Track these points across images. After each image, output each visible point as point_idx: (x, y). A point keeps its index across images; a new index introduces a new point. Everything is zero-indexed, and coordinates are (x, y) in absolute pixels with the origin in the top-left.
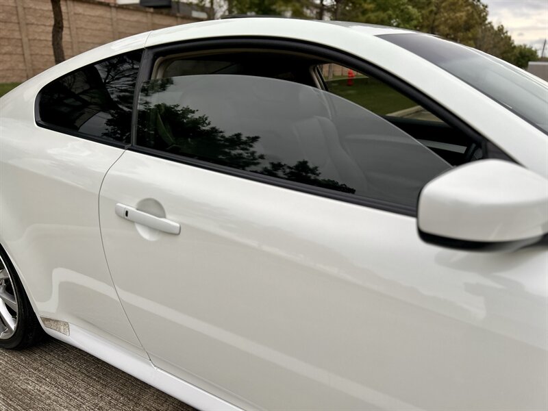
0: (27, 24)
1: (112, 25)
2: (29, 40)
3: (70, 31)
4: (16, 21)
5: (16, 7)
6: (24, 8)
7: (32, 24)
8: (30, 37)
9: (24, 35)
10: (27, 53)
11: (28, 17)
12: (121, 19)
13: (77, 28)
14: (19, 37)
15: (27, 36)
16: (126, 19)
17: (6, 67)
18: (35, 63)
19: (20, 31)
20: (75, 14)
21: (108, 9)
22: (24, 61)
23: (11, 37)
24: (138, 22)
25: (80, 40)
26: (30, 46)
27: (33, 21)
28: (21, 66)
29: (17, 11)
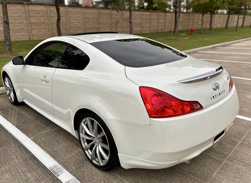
0: (51, 17)
1: (83, 15)
2: (51, 23)
3: (67, 19)
4: (47, 16)
5: (47, 11)
6: (50, 11)
7: (53, 17)
8: (52, 22)
9: (49, 21)
10: (50, 28)
11: (51, 14)
12: (86, 12)
13: (69, 17)
14: (48, 22)
15: (51, 21)
16: (88, 12)
17: (43, 33)
18: (53, 31)
19: (48, 19)
20: (69, 12)
21: (81, 8)
22: (49, 31)
23: (45, 22)
24: (93, 12)
25: (70, 22)
26: (52, 25)
27: (53, 15)
28: (48, 33)
29: (47, 12)
